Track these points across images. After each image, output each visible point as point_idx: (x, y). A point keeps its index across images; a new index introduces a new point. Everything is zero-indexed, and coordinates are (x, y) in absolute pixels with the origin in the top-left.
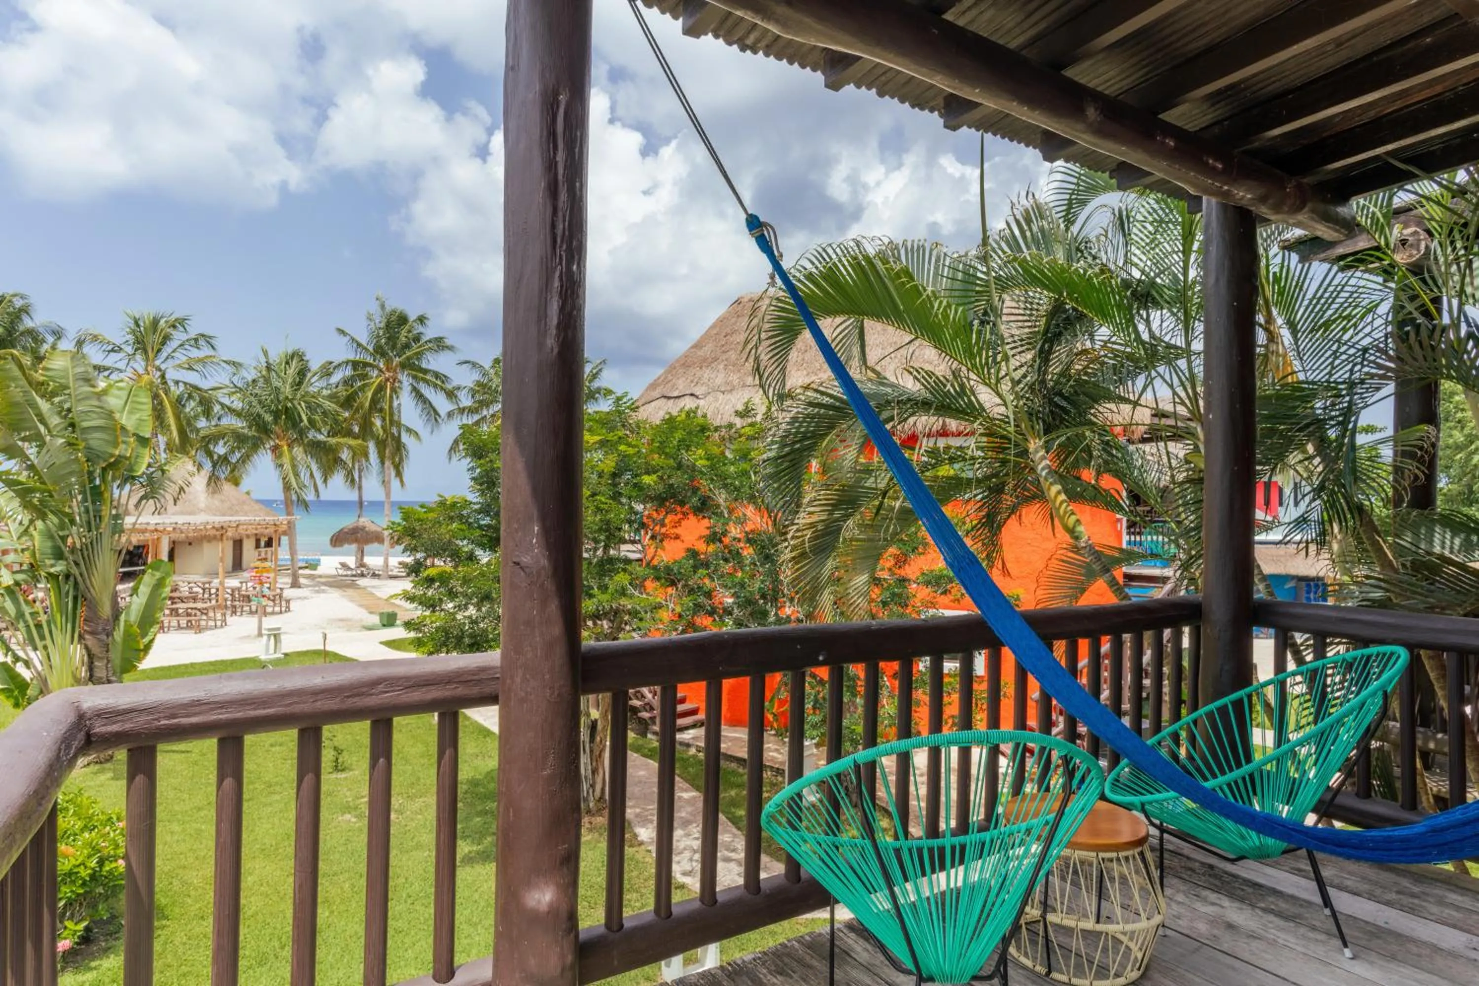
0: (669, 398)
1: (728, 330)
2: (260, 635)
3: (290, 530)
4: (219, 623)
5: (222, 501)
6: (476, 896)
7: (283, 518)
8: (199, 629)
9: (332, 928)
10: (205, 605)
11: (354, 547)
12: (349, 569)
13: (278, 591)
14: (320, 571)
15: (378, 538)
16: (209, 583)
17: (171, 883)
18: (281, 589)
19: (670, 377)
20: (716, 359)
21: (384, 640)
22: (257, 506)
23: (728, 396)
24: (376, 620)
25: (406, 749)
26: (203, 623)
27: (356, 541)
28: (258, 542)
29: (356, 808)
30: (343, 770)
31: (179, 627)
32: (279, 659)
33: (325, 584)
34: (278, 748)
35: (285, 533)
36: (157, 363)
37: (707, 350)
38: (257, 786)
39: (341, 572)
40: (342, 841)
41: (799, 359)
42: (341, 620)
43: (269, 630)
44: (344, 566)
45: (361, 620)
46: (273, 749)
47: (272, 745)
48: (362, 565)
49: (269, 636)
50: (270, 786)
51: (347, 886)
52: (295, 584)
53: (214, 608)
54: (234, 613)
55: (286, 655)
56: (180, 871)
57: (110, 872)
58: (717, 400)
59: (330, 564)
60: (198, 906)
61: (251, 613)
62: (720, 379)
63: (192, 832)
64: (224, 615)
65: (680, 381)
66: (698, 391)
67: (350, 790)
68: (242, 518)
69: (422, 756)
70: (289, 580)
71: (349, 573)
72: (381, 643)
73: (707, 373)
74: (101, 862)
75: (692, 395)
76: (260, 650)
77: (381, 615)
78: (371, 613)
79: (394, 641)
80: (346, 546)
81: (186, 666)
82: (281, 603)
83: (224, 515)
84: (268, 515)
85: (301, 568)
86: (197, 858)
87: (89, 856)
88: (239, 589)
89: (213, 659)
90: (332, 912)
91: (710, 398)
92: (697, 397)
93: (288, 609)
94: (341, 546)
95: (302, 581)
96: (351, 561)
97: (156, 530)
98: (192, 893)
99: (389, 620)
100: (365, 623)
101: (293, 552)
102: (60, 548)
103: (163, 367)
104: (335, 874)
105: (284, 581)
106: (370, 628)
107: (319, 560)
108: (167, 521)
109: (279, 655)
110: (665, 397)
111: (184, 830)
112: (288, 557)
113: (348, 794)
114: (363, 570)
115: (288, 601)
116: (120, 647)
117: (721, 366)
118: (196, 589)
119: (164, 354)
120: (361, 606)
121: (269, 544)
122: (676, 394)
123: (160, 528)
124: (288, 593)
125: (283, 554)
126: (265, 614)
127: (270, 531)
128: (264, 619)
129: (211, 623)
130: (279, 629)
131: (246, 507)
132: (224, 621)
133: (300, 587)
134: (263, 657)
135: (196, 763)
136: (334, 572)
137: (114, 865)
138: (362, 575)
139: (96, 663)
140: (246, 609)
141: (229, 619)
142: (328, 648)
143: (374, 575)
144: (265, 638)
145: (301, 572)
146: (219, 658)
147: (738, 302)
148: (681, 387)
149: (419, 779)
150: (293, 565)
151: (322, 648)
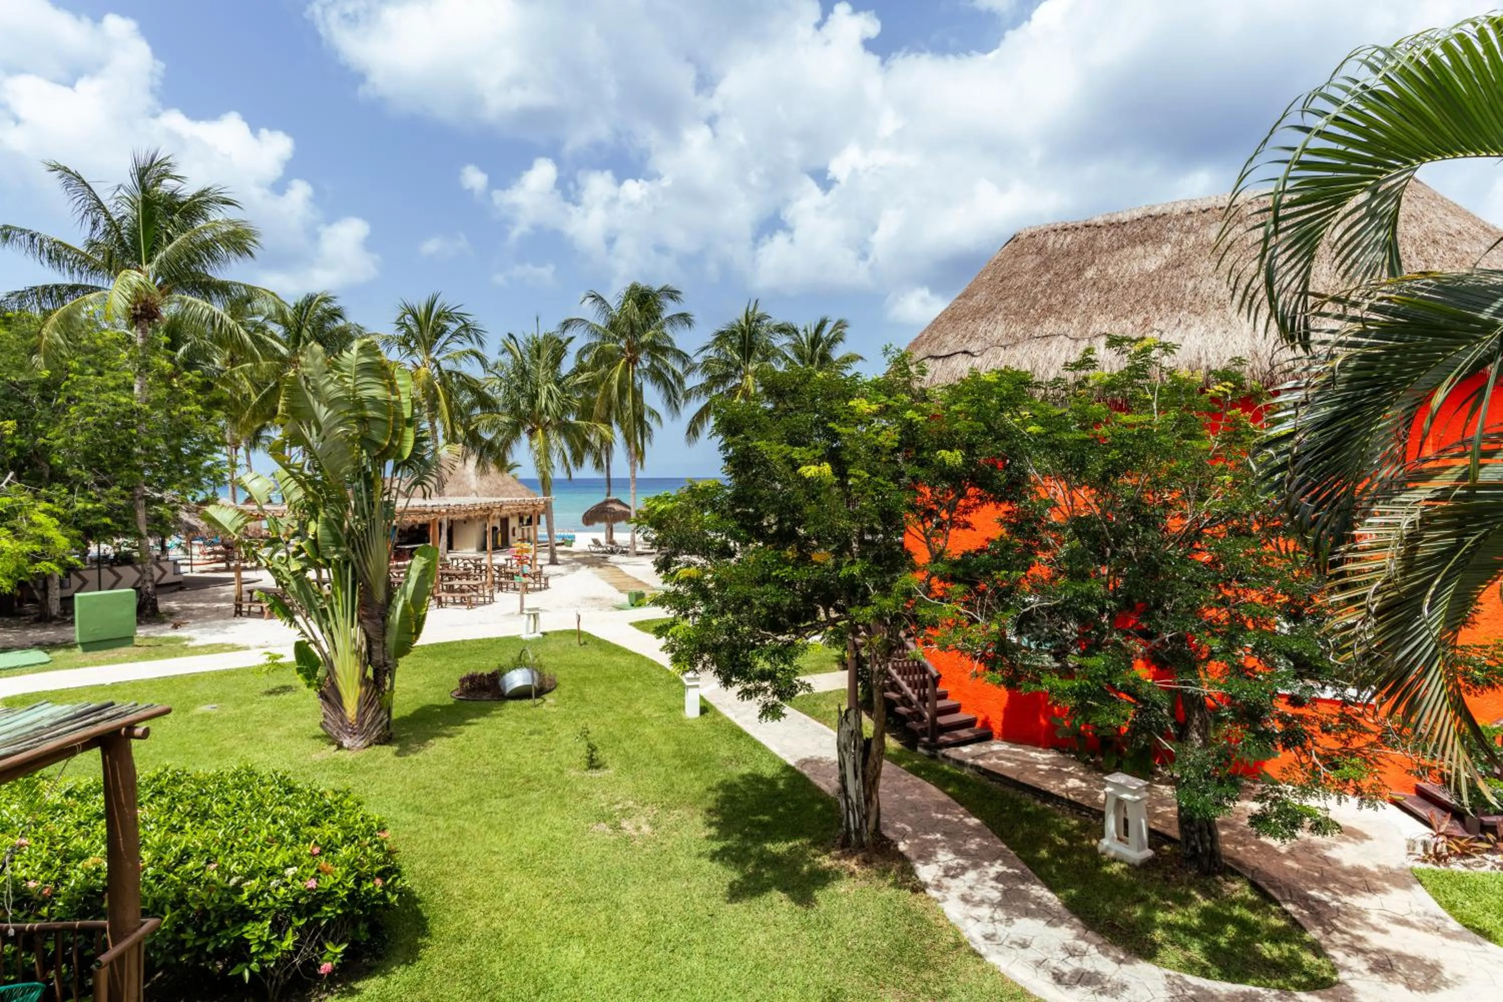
0: (937, 358)
1: (1005, 273)
2: (522, 612)
3: (548, 509)
4: (487, 599)
5: (490, 482)
6: (743, 949)
7: (540, 498)
8: (471, 605)
9: (588, 975)
10: (475, 583)
11: (603, 525)
12: (600, 545)
13: (538, 568)
14: (575, 547)
15: (625, 516)
16: (481, 559)
17: (433, 893)
18: (541, 566)
19: (935, 334)
20: (992, 309)
21: (633, 621)
22: (520, 487)
23: (1010, 351)
24: (624, 599)
25: (658, 747)
26: (474, 599)
27: (605, 520)
28: (521, 520)
29: (610, 817)
30: (597, 767)
31: (454, 603)
32: (538, 639)
33: (578, 560)
34: (536, 737)
35: (543, 512)
36: (432, 355)
37: (980, 298)
38: (516, 779)
39: (593, 549)
40: (597, 859)
41: (1102, 299)
42: (594, 599)
43: (529, 610)
44: (596, 542)
45: (612, 599)
46: (532, 737)
47: (531, 734)
48: (612, 542)
49: (529, 615)
50: (528, 781)
51: (603, 917)
52: (553, 562)
53: (483, 584)
54: (501, 589)
55: (544, 634)
56: (442, 878)
57: (368, 892)
58: (997, 357)
59: (584, 540)
60: (457, 924)
61: (515, 589)
62: (1000, 331)
63: (456, 830)
64: (491, 591)
65: (949, 338)
66: (974, 347)
67: (604, 792)
68: (505, 499)
69: (674, 757)
70: (547, 556)
71: (600, 549)
72: (631, 624)
73: (982, 326)
74: (358, 881)
75: (965, 352)
76: (521, 629)
77: (630, 594)
78: (621, 591)
79: (642, 623)
80: (597, 524)
81: (458, 642)
82: (540, 581)
83: (492, 496)
84: (528, 494)
85: (557, 545)
86: (458, 864)
87: (348, 874)
88: (505, 566)
89: (481, 637)
90: (588, 952)
91: (988, 355)
92: (972, 355)
93: (547, 587)
94: (593, 524)
95: (559, 557)
96: (602, 537)
97: (433, 512)
98: (452, 907)
99: (637, 600)
100: (615, 603)
101: (550, 531)
102: (337, 535)
103: (438, 358)
104: (591, 900)
105: (543, 557)
106: (620, 608)
107: (574, 537)
108: (442, 503)
109: (538, 635)
110: (932, 357)
111: (448, 827)
112: (546, 533)
113: (603, 797)
114: (614, 549)
115: (546, 579)
116: (396, 629)
117: (1000, 317)
118: (470, 566)
119: (437, 347)
120: (611, 584)
121: (530, 522)
122: (945, 352)
123: (436, 509)
124: (548, 570)
125: (542, 531)
126: (527, 590)
127: (530, 510)
128: (525, 596)
129: (481, 599)
130: (537, 609)
131: (510, 488)
132: (492, 597)
133: (557, 564)
134: (525, 636)
135: (462, 749)
136: (587, 549)
137: (371, 885)
138: (612, 552)
139: (375, 647)
140: (511, 586)
141: (498, 596)
142: (582, 629)
143: (624, 553)
144: (526, 617)
145: (558, 548)
146: (486, 636)
147: (1015, 239)
148: (951, 344)
149: (673, 785)
150: (551, 541)
151: (575, 627)
